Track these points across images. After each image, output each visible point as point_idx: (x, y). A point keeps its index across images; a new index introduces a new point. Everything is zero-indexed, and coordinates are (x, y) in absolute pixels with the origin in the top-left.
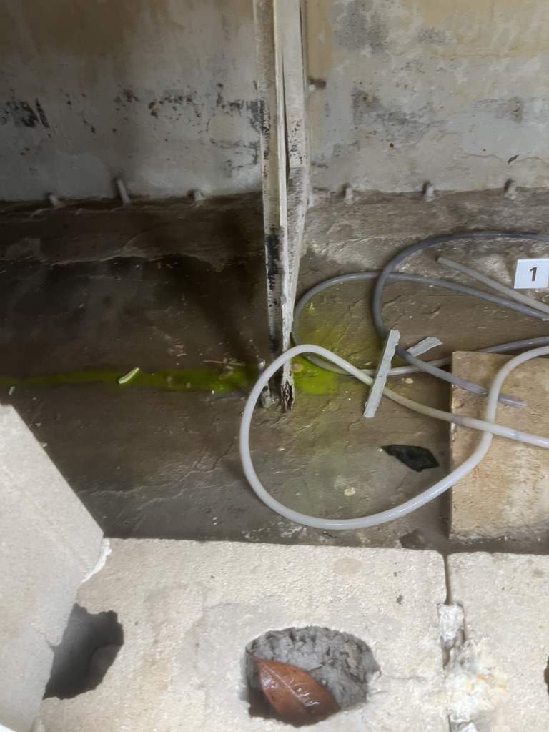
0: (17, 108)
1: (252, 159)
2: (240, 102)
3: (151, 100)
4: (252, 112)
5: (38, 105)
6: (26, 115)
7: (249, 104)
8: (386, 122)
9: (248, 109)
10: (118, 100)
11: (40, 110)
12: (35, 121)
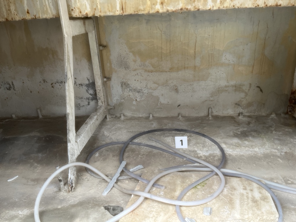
0: (5, 84)
1: (87, 103)
2: (82, 84)
3: (52, 82)
4: (87, 87)
5: (12, 83)
6: (8, 86)
7: (86, 85)
8: (133, 92)
9: (85, 86)
10: (40, 82)
11: (13, 85)
12: (11, 88)
